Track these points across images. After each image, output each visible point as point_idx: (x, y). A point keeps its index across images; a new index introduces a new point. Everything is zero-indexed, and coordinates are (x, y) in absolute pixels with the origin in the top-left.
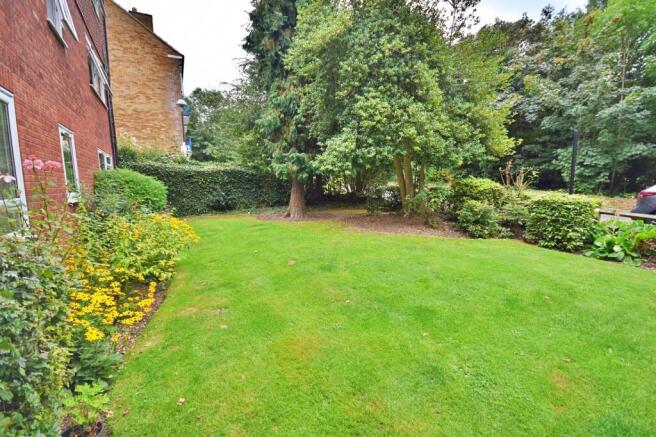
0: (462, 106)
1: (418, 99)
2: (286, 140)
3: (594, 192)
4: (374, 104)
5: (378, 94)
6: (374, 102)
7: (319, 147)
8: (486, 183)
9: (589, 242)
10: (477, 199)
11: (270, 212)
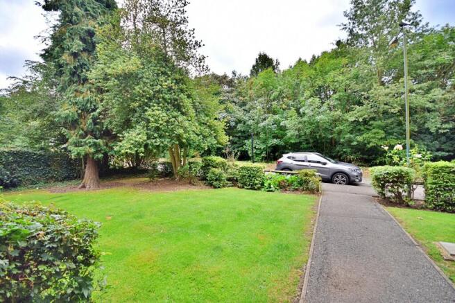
0: (203, 118)
1: (183, 114)
2: (83, 130)
3: (261, 161)
4: (157, 113)
5: (159, 108)
6: (158, 112)
7: (119, 137)
8: (219, 159)
9: (263, 184)
10: (216, 167)
11: (60, 186)
